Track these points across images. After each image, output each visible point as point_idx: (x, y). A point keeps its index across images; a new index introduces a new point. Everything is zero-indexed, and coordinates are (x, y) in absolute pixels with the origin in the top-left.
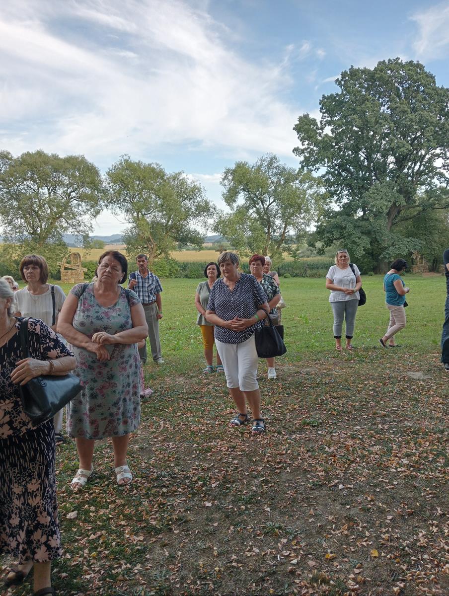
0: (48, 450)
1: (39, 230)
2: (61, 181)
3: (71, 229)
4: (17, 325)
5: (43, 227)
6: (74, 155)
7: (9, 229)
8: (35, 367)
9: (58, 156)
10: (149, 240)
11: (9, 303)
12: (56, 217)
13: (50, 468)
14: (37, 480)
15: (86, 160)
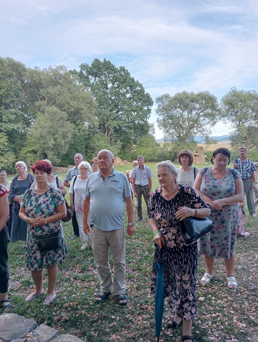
0: (194, 259)
1: (182, 135)
2: (195, 107)
3: (199, 134)
4: (179, 188)
5: (184, 133)
6: (203, 91)
7: (167, 135)
8: (187, 212)
9: (194, 93)
10: (246, 138)
11: (175, 177)
12: (192, 127)
13: (195, 270)
14: (188, 275)
15: (209, 93)
